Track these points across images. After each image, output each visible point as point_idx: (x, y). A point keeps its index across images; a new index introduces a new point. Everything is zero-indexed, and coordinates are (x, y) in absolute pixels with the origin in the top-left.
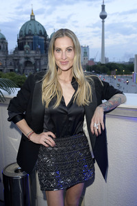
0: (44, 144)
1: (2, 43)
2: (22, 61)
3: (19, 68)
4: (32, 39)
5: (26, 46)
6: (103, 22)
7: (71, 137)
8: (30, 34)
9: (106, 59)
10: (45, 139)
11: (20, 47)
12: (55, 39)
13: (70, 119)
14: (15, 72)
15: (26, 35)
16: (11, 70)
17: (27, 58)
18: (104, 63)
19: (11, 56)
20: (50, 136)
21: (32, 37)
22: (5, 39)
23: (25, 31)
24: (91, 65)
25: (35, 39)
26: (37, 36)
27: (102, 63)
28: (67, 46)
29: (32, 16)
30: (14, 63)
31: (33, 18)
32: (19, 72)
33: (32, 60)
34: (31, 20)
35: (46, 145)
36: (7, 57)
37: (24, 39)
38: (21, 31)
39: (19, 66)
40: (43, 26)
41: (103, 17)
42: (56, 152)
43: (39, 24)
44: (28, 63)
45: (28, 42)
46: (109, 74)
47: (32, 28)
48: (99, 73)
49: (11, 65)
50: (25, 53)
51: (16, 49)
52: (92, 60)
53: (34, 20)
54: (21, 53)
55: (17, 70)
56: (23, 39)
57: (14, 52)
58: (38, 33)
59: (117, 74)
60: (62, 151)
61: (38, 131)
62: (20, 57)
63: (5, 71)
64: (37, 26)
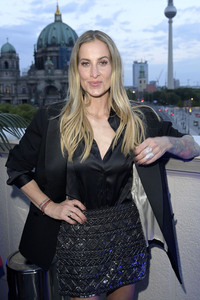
0: (67, 219)
1: (11, 57)
2: (42, 86)
3: (37, 98)
4: (57, 52)
5: (48, 63)
6: (170, 22)
7: (112, 209)
8: (54, 44)
9: (176, 82)
10: (69, 211)
11: (39, 64)
12: (80, 45)
13: (108, 179)
14: (31, 103)
15: (48, 46)
16: (25, 101)
17: (49, 81)
18: (172, 87)
19: (24, 79)
20: (77, 206)
21: (57, 49)
22: (14, 52)
23: (47, 39)
24: (151, 91)
25: (62, 51)
26: (64, 47)
27: (169, 88)
28: (99, 56)
29: (58, 16)
30: (30, 90)
31: (58, 18)
32: (36, 103)
33: (57, 84)
34: (56, 21)
35: (72, 222)
36: (18, 81)
37: (45, 52)
38: (40, 39)
39: (37, 94)
40: (74, 31)
41: (170, 14)
42: (87, 233)
43: (68, 28)
44: (50, 89)
45: (51, 57)
46: (181, 106)
47: (57, 34)
48: (164, 105)
49: (24, 92)
50: (47, 73)
51: (31, 67)
52: (153, 83)
53: (60, 21)
54: (40, 74)
55: (33, 100)
56: (43, 52)
57: (29, 72)
58: (67, 42)
59: (193, 105)
60: (97, 232)
61: (58, 198)
62: (38, 80)
63: (14, 102)
64: (65, 32)
